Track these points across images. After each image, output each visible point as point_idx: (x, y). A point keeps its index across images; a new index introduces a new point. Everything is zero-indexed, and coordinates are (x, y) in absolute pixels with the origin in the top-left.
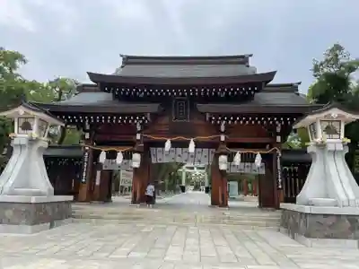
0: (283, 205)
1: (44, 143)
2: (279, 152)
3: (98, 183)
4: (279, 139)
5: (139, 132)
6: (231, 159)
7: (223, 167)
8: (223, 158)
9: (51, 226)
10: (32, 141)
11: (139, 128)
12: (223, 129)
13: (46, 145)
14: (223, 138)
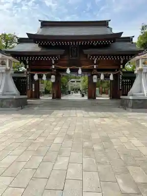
0: (121, 97)
1: (12, 71)
2: (121, 73)
3: (34, 90)
4: (121, 66)
5: (53, 64)
6: (99, 77)
7: (95, 81)
8: (95, 77)
9: (22, 109)
10: (7, 70)
11: (53, 62)
12: (95, 62)
13: (13, 72)
14: (95, 67)
